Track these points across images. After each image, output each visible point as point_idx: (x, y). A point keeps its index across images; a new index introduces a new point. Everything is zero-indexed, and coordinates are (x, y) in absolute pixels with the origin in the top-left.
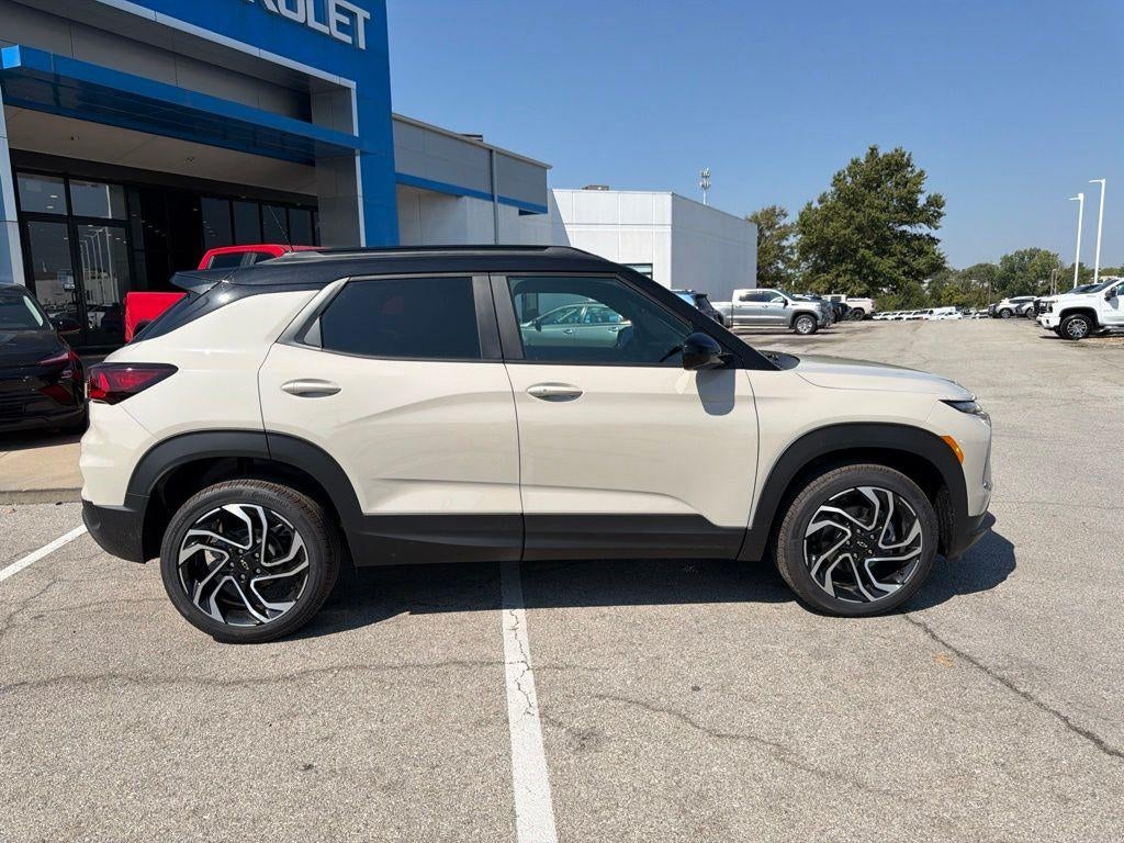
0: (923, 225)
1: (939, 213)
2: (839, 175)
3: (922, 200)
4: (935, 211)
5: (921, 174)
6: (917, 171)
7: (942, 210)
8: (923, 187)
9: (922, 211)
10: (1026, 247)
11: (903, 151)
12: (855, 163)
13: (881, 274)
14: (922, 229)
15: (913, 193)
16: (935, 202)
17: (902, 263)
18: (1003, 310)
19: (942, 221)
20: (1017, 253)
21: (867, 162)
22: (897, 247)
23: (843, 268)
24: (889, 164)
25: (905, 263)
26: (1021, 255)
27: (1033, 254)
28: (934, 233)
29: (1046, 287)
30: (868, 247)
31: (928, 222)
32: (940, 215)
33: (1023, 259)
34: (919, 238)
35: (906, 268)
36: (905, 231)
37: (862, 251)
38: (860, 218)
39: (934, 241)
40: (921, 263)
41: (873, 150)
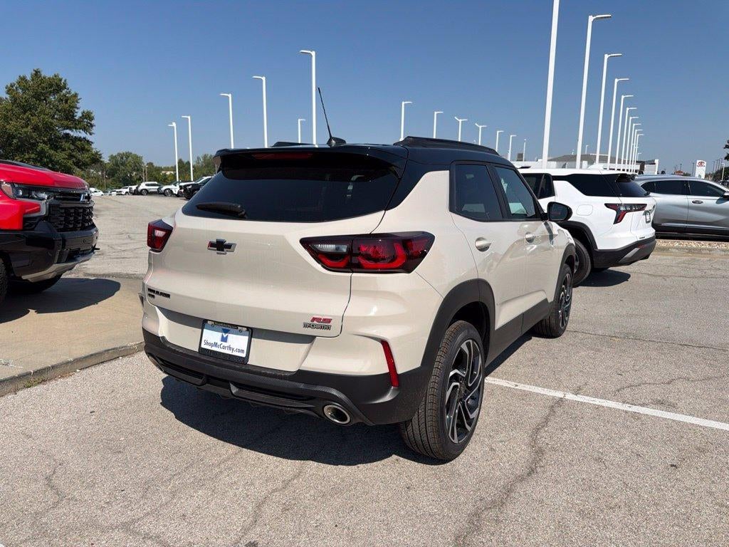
0: (81, 131)
1: (91, 124)
2: (12, 86)
3: (78, 115)
4: (88, 123)
5: (76, 95)
6: (73, 92)
7: (93, 122)
8: (78, 105)
9: (79, 122)
10: (123, 151)
11: (60, 77)
12: (23, 79)
13: (57, 163)
14: (82, 134)
15: (73, 107)
16: (88, 116)
17: (71, 156)
18: (142, 190)
19: (94, 130)
20: (119, 154)
21: (33, 80)
22: (66, 145)
23: (27, 156)
24: (51, 85)
25: (73, 156)
26: (121, 156)
27: (128, 155)
28: (89, 137)
29: (138, 176)
30: (44, 142)
31: (85, 129)
32: (92, 126)
33: (122, 158)
34: (80, 139)
35: (74, 159)
36: (68, 134)
37: (41, 145)
38: (34, 120)
39: (89, 143)
40: (84, 157)
41: (37, 73)
